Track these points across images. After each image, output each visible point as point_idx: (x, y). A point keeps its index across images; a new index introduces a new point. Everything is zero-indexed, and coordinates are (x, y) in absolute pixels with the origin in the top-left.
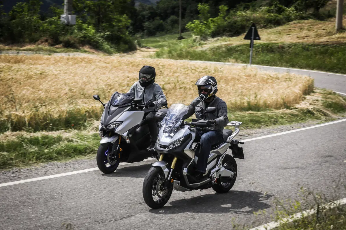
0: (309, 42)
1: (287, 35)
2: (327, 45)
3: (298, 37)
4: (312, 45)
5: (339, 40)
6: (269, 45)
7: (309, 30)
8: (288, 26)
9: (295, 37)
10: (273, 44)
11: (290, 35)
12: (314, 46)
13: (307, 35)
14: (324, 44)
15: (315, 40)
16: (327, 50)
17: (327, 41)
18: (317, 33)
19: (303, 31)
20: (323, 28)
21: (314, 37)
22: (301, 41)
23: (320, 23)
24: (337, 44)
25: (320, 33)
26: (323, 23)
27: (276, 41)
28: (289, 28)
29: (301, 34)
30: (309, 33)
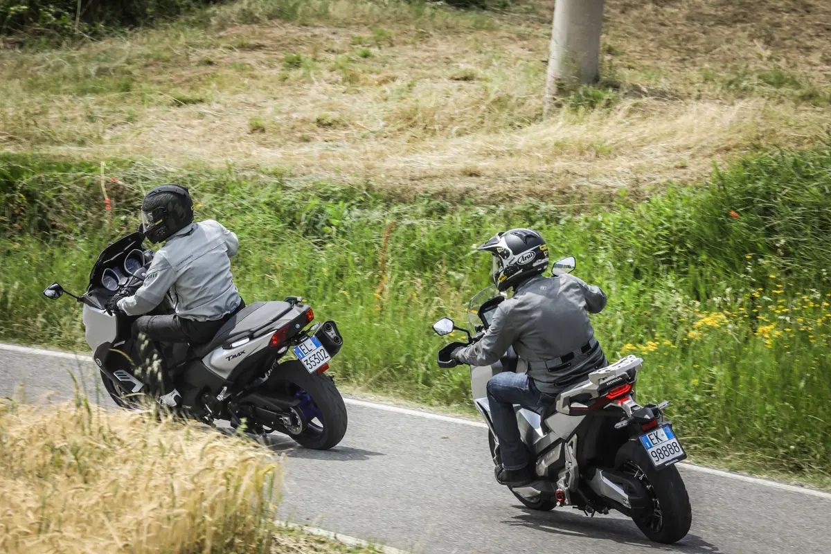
0: (337, 171)
1: (181, 102)
2: (463, 198)
3: (258, 129)
4: (348, 194)
5: (560, 164)
6: (16, 173)
7: (352, 79)
8: (198, 35)
9: (241, 122)
10: (48, 165)
11: (203, 108)
12: (362, 205)
13: (332, 116)
14: (443, 194)
15: (381, 156)
16: (460, 240)
17: (474, 174)
18: (407, 106)
19: (306, 79)
20: (464, 66)
21: (378, 135)
22: (269, 157)
23: (450, 30)
24: (542, 197)
25: (428, 103)
26: (477, 27)
27: (82, 143)
28: (205, 54)
29: (287, 103)
30: (345, 101)
